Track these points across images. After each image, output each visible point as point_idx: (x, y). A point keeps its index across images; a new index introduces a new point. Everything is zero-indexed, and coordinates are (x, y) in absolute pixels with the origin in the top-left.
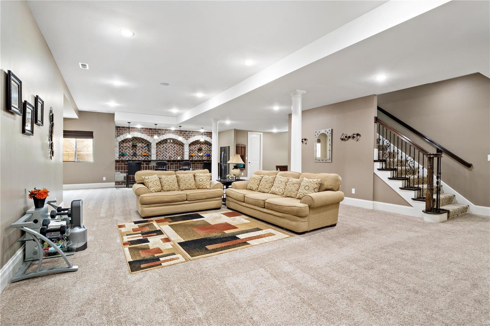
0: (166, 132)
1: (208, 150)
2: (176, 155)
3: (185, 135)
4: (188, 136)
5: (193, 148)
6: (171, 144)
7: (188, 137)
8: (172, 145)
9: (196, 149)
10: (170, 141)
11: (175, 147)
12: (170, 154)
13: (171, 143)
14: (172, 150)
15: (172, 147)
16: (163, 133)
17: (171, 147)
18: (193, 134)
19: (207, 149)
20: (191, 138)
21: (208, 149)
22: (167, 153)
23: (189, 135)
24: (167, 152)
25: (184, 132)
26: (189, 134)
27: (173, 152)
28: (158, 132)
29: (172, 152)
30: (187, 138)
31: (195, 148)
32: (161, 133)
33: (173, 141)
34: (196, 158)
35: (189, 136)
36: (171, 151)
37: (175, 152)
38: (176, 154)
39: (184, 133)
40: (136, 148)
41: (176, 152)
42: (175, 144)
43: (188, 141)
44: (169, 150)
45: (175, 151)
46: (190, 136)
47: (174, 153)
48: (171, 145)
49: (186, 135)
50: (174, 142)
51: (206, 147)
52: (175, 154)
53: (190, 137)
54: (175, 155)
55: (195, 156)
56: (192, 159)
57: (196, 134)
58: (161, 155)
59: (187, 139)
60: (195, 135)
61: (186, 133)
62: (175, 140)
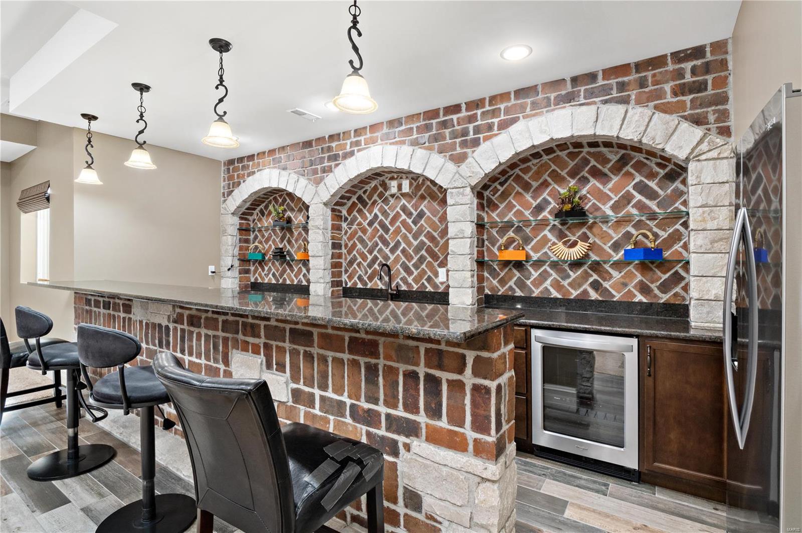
0: (357, 143)
1: (653, 216)
2: (429, 259)
3: (447, 132)
4: (465, 133)
5: (527, 213)
6: (403, 201)
7: (464, 144)
8: (409, 206)
9: (545, 214)
10: (400, 187)
11: (421, 215)
12: (398, 252)
13: (404, 195)
14: (409, 230)
15: (409, 214)
16: (348, 149)
17: (404, 217)
18: (495, 113)
19: (640, 206)
20: (484, 146)
21: (653, 205)
22: (387, 251)
23: (471, 127)
24: (386, 243)
25: (442, 119)
26: (472, 119)
27: (415, 243)
28: (330, 149)
29: (409, 244)
30: (459, 150)
31: (539, 209)
32: (341, 153)
33: (411, 184)
34: (544, 276)
35: (471, 135)
36: (405, 238)
37: (422, 243)
38: (430, 251)
39: (444, 124)
40: (291, 233)
41: (428, 243)
42: (423, 198)
43: (463, 166)
44: (397, 231)
45: (422, 238)
46: (477, 130)
47: (418, 249)
48: (404, 209)
49: (454, 135)
50: (418, 187)
51: (628, 198)
52: (423, 252)
53: (476, 143)
54: (422, 259)
55: (538, 264)
56: (521, 284)
57: (523, 108)
58: (364, 258)
59: (459, 159)
60: (514, 121)
61: (455, 117)
62: (421, 180)
